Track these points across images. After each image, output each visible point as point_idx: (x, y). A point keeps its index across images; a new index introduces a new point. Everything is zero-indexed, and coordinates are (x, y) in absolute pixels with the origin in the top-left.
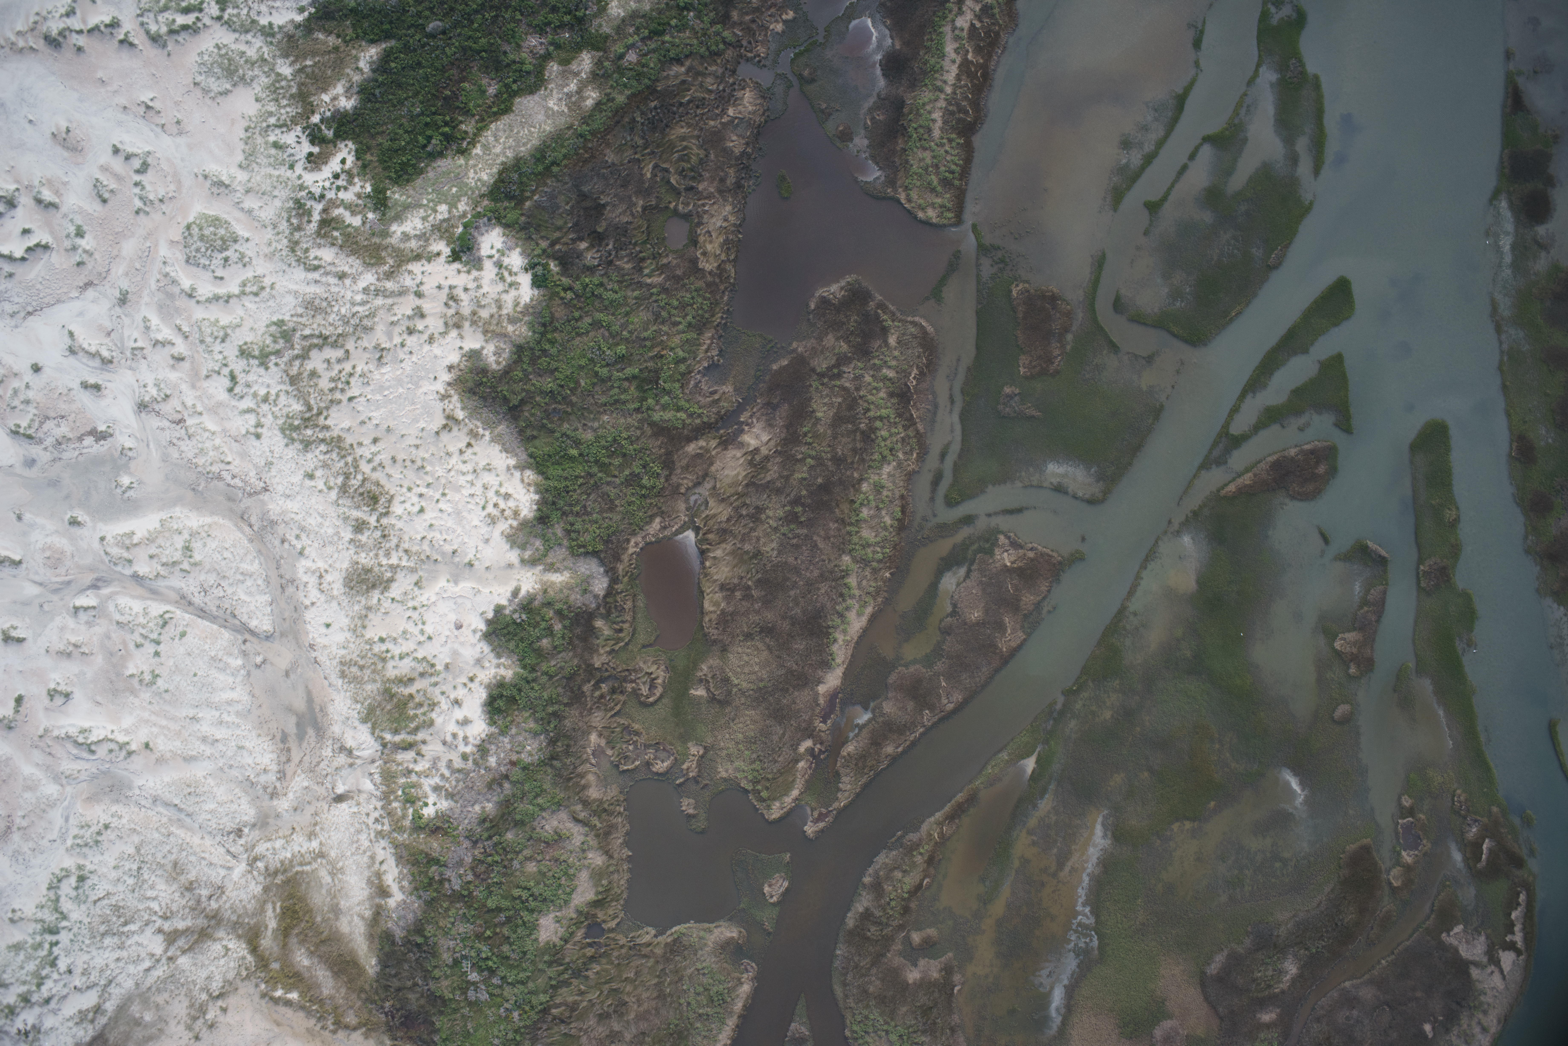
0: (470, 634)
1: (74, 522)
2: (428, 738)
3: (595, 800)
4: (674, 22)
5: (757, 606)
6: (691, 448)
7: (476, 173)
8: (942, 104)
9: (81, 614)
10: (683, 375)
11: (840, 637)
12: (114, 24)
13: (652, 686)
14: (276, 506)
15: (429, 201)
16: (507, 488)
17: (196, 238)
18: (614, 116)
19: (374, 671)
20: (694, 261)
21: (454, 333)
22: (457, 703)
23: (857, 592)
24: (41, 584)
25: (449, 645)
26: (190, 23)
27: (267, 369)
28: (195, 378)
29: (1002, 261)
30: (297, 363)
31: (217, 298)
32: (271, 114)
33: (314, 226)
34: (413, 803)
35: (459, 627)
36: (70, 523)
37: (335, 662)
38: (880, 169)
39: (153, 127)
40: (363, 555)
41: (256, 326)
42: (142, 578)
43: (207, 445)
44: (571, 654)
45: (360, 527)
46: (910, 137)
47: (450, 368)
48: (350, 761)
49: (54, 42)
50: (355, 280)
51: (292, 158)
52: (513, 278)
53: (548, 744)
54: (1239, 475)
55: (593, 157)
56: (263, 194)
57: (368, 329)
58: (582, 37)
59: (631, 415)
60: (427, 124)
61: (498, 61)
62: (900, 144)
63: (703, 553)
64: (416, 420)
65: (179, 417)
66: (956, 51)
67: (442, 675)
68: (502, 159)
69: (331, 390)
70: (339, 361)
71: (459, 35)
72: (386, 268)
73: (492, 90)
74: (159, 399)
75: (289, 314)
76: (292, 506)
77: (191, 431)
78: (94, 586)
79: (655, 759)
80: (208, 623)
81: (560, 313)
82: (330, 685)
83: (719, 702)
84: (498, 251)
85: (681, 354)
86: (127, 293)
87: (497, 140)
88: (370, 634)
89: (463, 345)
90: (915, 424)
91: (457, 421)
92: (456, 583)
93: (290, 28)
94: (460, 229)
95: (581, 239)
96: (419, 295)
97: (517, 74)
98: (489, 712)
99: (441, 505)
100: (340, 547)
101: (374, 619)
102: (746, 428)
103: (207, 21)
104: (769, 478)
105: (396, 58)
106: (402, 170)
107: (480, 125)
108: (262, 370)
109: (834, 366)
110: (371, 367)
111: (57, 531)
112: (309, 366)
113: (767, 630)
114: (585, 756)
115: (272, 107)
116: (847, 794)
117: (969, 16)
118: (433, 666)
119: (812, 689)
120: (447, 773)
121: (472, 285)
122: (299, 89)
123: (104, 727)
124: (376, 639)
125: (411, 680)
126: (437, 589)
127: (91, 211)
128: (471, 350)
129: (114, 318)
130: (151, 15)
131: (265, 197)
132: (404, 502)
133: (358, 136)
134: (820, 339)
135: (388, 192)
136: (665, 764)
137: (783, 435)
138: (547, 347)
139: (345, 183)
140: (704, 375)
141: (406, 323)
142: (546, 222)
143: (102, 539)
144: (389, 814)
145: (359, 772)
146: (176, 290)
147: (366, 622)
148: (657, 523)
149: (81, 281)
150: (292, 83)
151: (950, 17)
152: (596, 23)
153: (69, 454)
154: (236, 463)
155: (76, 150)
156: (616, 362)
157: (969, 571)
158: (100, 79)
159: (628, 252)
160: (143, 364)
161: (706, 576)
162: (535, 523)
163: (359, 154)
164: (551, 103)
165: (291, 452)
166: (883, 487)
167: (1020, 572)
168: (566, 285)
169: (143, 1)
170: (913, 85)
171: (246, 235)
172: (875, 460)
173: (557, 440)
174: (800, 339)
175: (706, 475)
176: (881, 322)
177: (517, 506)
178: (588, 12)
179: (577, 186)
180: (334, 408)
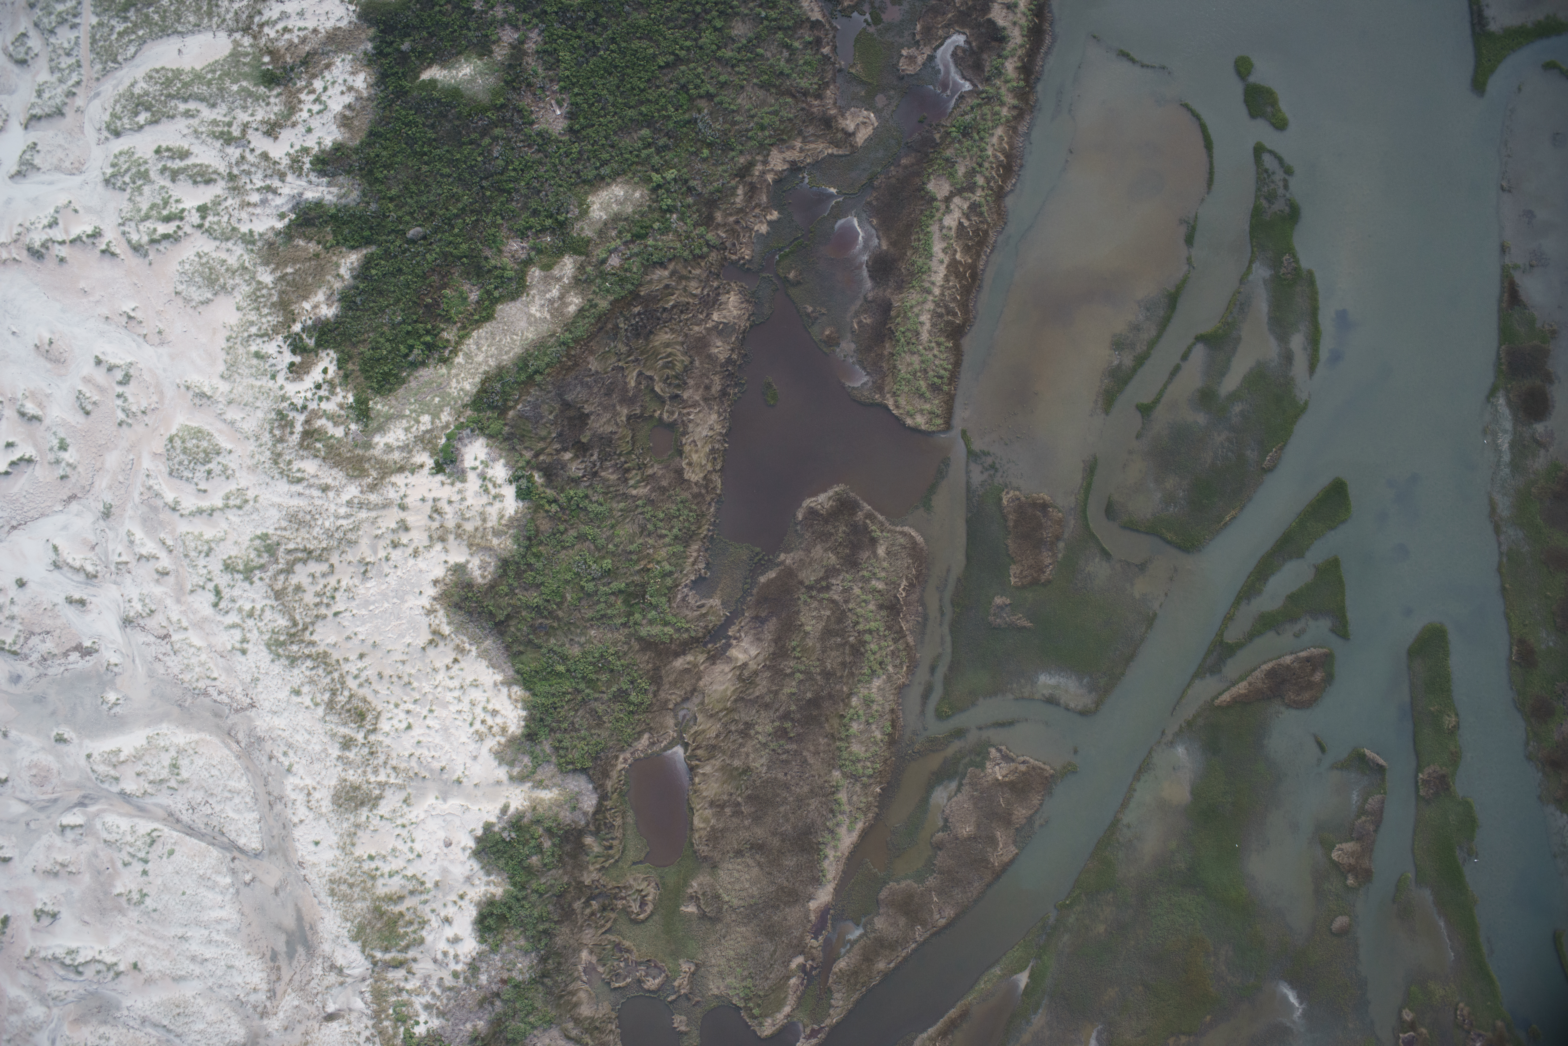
0: (460, 852)
1: (60, 739)
2: (419, 956)
3: (586, 1018)
4: (656, 225)
5: (747, 822)
6: (679, 663)
7: (458, 382)
8: (930, 306)
9: (68, 832)
10: (669, 589)
11: (831, 853)
12: (96, 234)
13: (643, 904)
14: (263, 722)
15: (412, 411)
16: (493, 705)
17: (178, 451)
18: (597, 322)
19: (363, 889)
20: (679, 472)
21: (439, 547)
22: (447, 921)
23: (847, 808)
24: (27, 802)
25: (438, 863)
26: (171, 232)
27: (252, 583)
28: (180, 593)
29: (993, 467)
30: (282, 577)
31: (200, 511)
32: (252, 323)
33: (296, 438)
34: (404, 1022)
35: (448, 844)
37: (324, 880)
38: (868, 374)
39: (135, 337)
40: (351, 772)
41: (240, 540)
42: (129, 795)
43: (192, 661)
44: (561, 871)
45: (347, 744)
46: (898, 341)
47: (435, 582)
48: (342, 979)
49: (37, 254)
50: (338, 493)
51: (274, 368)
52: (497, 490)
53: (540, 962)
54: (1234, 684)
55: (576, 364)
56: (245, 405)
57: (352, 543)
58: (564, 242)
59: (618, 629)
60: (408, 333)
61: (479, 267)
62: (888, 348)
63: (692, 769)
64: (402, 636)
65: (165, 632)
66: (944, 250)
67: (432, 893)
68: (484, 368)
69: (317, 605)
70: (324, 575)
71: (440, 240)
72: (370, 480)
73: (473, 297)
74: (144, 614)
75: (272, 527)
76: (279, 722)
77: (176, 647)
78: (81, 804)
79: (647, 975)
80: (196, 841)
81: (545, 525)
82: (320, 903)
83: (710, 918)
84: (482, 462)
85: (668, 567)
86: (111, 506)
87: (479, 349)
88: (358, 852)
89: (448, 559)
90: (905, 636)
91: (443, 637)
92: (445, 800)
93: (271, 234)
94: (443, 441)
95: (565, 449)
96: (403, 507)
97: (499, 281)
98: (480, 930)
99: (429, 722)
100: (328, 764)
101: (363, 836)
102: (734, 642)
103: (188, 229)
104: (757, 694)
105: (377, 265)
106: (384, 380)
107: (462, 333)
108: (246, 585)
109: (822, 579)
110: (356, 581)
111: (43, 748)
112: (294, 580)
113: (758, 847)
114: (576, 974)
115: (253, 316)
116: (838, 1010)
117: (957, 214)
118: (423, 883)
119: (803, 906)
120: (438, 992)
121: (456, 498)
122: (280, 297)
123: (92, 948)
124: (365, 857)
125: (401, 898)
126: (426, 807)
127: (74, 423)
128: (457, 564)
129: (98, 531)
130: (133, 224)
131: (248, 408)
132: (391, 718)
133: (340, 345)
134: (808, 551)
135: (371, 403)
136: (657, 981)
137: (771, 650)
138: (532, 561)
139: (327, 394)
140: (691, 589)
141: (390, 536)
142: (530, 432)
143: (89, 756)
144: (380, 1033)
145: (349, 991)
146: (160, 503)
147: (355, 840)
148: (645, 739)
149: (65, 495)
150: (273, 292)
151: (938, 215)
152: (577, 226)
153: (55, 670)
154: (222, 679)
155: (59, 361)
156: (602, 576)
157: (960, 785)
158: (83, 289)
159: (613, 462)
160: (128, 579)
161: (695, 792)
162: (523, 739)
163: (341, 364)
164: (533, 310)
165: (277, 668)
166: (873, 702)
167: (1012, 786)
168: (551, 498)
169: (125, 210)
170: (900, 287)
171: (229, 447)
172: (864, 674)
173: (544, 655)
174: (787, 551)
175: (694, 690)
176: (870, 532)
177: (505, 723)
178: (569, 215)
179: (560, 395)
180: (320, 623)
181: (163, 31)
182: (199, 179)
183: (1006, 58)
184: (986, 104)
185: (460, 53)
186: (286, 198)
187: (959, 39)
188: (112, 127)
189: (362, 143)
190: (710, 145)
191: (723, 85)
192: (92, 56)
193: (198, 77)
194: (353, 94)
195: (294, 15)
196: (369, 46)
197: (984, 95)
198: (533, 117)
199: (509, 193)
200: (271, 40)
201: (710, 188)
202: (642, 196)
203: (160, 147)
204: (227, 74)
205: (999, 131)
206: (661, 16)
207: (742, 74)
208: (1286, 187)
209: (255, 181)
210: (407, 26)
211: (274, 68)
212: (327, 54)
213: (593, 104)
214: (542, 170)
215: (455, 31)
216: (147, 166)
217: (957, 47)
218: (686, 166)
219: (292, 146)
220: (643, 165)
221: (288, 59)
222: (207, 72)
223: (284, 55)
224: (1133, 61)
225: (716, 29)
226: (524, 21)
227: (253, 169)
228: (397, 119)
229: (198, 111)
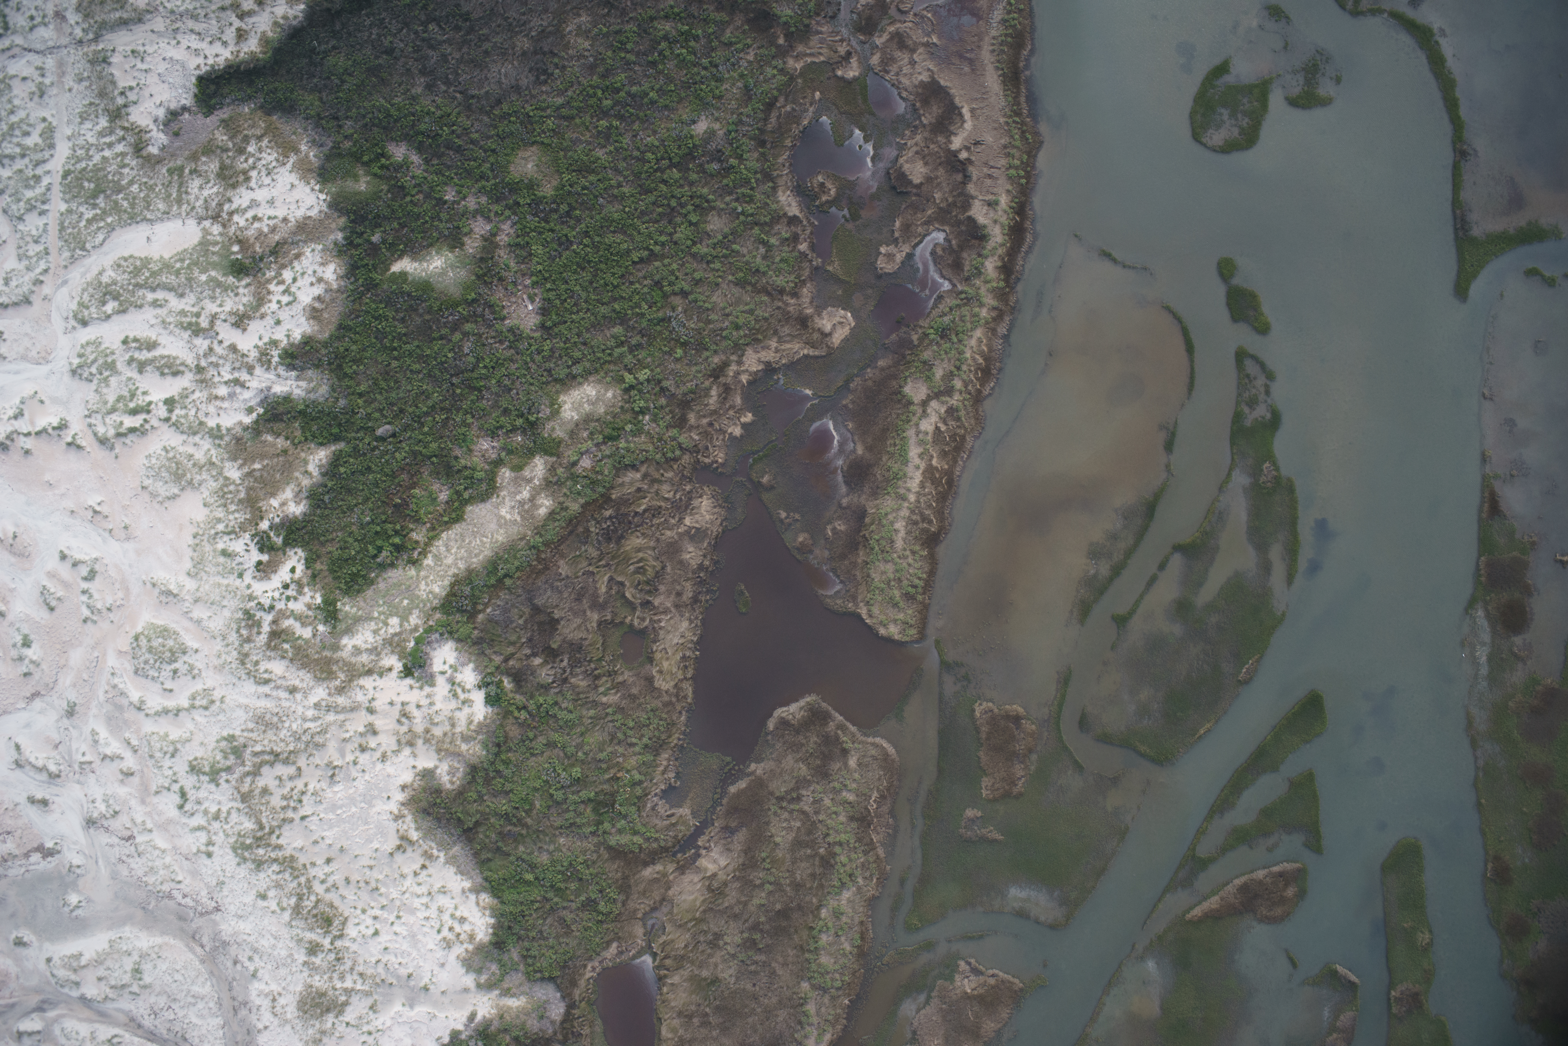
1: (19, 943)
4: (628, 427)
5: (715, 1033)
6: (648, 872)
7: (427, 585)
8: (905, 513)
9: (25, 1039)
10: (639, 798)
12: (62, 426)
14: (228, 926)
15: (380, 613)
16: (461, 912)
17: (144, 650)
18: (568, 525)
20: (650, 680)
21: (407, 751)
23: (815, 1020)
26: (138, 425)
27: (218, 785)
28: (145, 794)
29: (966, 678)
30: (248, 780)
31: (166, 711)
32: (219, 520)
33: (263, 638)
36: (15, 944)
39: (101, 531)
40: (317, 978)
41: (206, 741)
42: (90, 1000)
43: (157, 863)
45: (313, 949)
46: (872, 549)
47: (404, 788)
50: (306, 695)
51: (241, 567)
52: (466, 695)
54: (1205, 898)
55: (547, 568)
56: (212, 604)
57: (320, 746)
58: (535, 442)
59: (587, 838)
60: (377, 533)
61: (449, 467)
62: (862, 556)
63: (660, 979)
64: (369, 841)
65: (129, 833)
66: (921, 456)
68: (454, 570)
69: (283, 808)
70: (291, 778)
71: (410, 438)
72: (338, 683)
73: (443, 496)
74: (108, 816)
75: (239, 729)
76: (245, 926)
77: (141, 849)
78: (40, 1009)
81: (514, 732)
84: (451, 666)
85: (637, 777)
86: (75, 705)
87: (448, 550)
89: (416, 764)
90: (875, 849)
91: (411, 843)
92: (412, 1007)
93: (238, 429)
94: (412, 644)
95: (535, 655)
96: (371, 711)
97: (469, 481)
99: (396, 928)
100: (294, 969)
101: (329, 1043)
102: (703, 852)
103: (154, 422)
104: (726, 904)
105: (345, 462)
106: (352, 580)
107: (431, 534)
108: (212, 787)
109: (792, 789)
110: (324, 785)
112: (261, 782)
115: (220, 513)
117: (934, 418)
121: (424, 702)
122: (248, 494)
126: (392, 1014)
127: (38, 619)
128: (425, 770)
129: (62, 730)
130: (99, 416)
131: (214, 607)
132: (358, 924)
133: (308, 543)
134: (779, 761)
135: (339, 604)
137: (741, 860)
138: (501, 768)
139: (294, 593)
140: (661, 798)
141: (358, 740)
142: (500, 636)
143: (49, 960)
146: (125, 702)
148: (613, 948)
149: (28, 692)
150: (241, 488)
151: (915, 420)
152: (548, 426)
153: (15, 871)
154: (187, 882)
155: (23, 555)
156: (571, 785)
157: (929, 998)
158: (47, 482)
159: (583, 669)
160: (92, 778)
161: (664, 1002)
162: (491, 947)
163: (309, 563)
164: (503, 512)
165: (243, 871)
166: (842, 914)
167: (980, 999)
168: (520, 704)
169: (91, 402)
170: (875, 494)
171: (195, 645)
172: (834, 886)
173: (512, 863)
174: (759, 760)
175: (664, 899)
176: (841, 743)
177: (473, 930)
178: (540, 415)
179: (530, 600)
180: (286, 827)
181: (131, 218)
182: (166, 371)
183: (986, 257)
184: (965, 305)
185: (431, 245)
186: (255, 392)
187: (939, 237)
188: (80, 316)
189: (331, 336)
190: (684, 345)
191: (698, 282)
192: (61, 244)
193: (166, 266)
194: (322, 285)
195: (264, 203)
196: (340, 236)
197: (963, 296)
198: (505, 312)
199: (480, 391)
200: (240, 229)
201: (683, 389)
202: (614, 397)
203: (127, 337)
204: (196, 263)
205: (978, 333)
206: (636, 210)
207: (718, 270)
208: (1268, 393)
209: (222, 373)
210: (378, 216)
211: (243, 257)
212: (297, 243)
213: (565, 300)
214: (513, 367)
215: (427, 222)
216: (114, 357)
217: (936, 245)
218: (659, 365)
219: (260, 339)
220: (615, 364)
221: (258, 249)
222: (176, 261)
223: (253, 244)
224: (1114, 261)
225: (691, 224)
226: (496, 213)
227: (221, 362)
228: (367, 312)
229: (166, 301)
